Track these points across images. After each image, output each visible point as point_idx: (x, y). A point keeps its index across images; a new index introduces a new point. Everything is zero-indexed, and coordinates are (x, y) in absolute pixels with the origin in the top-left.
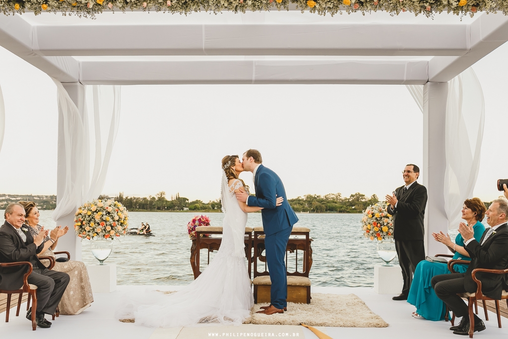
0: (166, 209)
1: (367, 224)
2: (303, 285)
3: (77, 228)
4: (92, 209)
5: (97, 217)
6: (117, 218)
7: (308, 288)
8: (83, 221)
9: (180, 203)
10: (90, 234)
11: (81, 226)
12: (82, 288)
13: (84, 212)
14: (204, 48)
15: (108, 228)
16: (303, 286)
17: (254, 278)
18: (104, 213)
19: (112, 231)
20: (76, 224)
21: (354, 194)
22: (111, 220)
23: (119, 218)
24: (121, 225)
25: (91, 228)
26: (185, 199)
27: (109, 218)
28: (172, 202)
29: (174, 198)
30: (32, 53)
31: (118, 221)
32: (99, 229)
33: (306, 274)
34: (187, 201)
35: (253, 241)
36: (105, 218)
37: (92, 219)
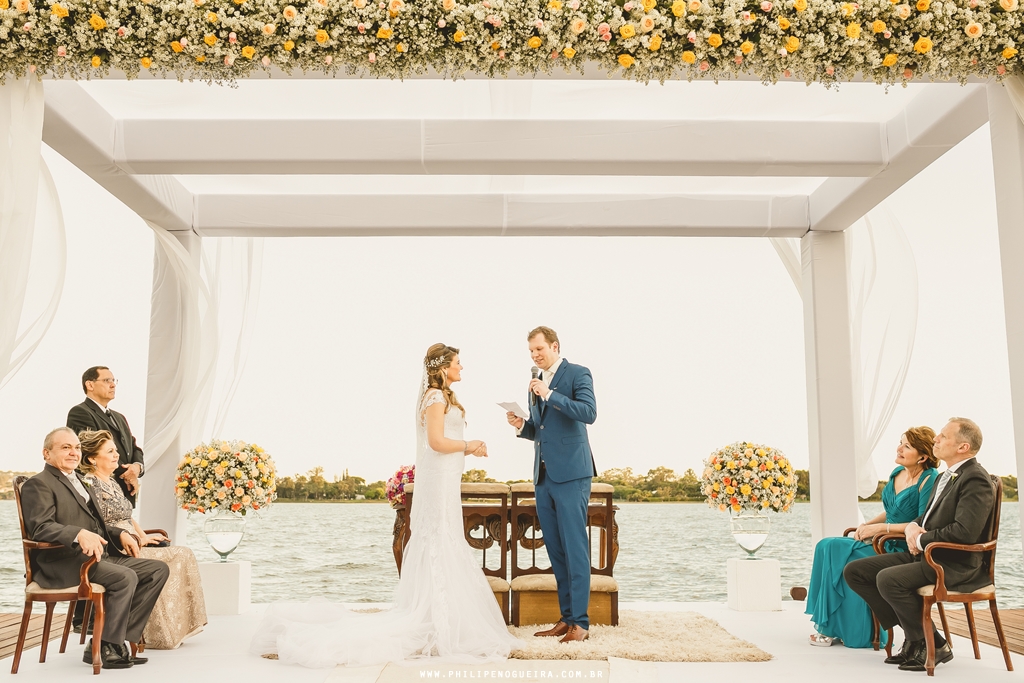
0: (324, 498)
1: (713, 482)
2: (604, 590)
3: (180, 492)
4: (209, 456)
5: (219, 471)
6: (255, 473)
7: (613, 595)
8: (191, 479)
9: (350, 487)
10: (207, 502)
11: (188, 489)
12: (190, 596)
13: (194, 462)
14: (422, 159)
15: (240, 492)
16: (605, 593)
17: (512, 579)
18: (233, 463)
19: (246, 498)
20: (180, 484)
21: (654, 469)
22: (245, 477)
23: (260, 473)
24: (262, 486)
25: (208, 491)
26: (358, 480)
27: (242, 472)
28: (336, 486)
29: (340, 478)
30: (112, 168)
31: (257, 479)
32: (222, 493)
33: (608, 572)
34: (362, 484)
35: (510, 511)
36: (233, 472)
37: (209, 474)
